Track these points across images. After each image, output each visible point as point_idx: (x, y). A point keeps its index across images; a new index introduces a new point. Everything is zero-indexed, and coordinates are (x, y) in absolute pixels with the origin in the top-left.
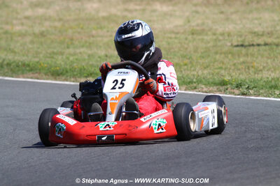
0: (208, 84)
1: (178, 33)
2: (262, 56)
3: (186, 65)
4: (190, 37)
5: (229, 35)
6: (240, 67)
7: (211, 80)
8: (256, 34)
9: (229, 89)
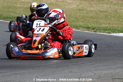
0: (83, 27)
1: (74, 10)
2: (103, 19)
3: (76, 21)
4: (78, 11)
5: (92, 11)
6: (95, 22)
7: (84, 27)
8: (101, 12)
9: (90, 30)
